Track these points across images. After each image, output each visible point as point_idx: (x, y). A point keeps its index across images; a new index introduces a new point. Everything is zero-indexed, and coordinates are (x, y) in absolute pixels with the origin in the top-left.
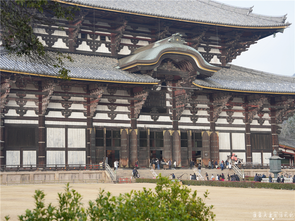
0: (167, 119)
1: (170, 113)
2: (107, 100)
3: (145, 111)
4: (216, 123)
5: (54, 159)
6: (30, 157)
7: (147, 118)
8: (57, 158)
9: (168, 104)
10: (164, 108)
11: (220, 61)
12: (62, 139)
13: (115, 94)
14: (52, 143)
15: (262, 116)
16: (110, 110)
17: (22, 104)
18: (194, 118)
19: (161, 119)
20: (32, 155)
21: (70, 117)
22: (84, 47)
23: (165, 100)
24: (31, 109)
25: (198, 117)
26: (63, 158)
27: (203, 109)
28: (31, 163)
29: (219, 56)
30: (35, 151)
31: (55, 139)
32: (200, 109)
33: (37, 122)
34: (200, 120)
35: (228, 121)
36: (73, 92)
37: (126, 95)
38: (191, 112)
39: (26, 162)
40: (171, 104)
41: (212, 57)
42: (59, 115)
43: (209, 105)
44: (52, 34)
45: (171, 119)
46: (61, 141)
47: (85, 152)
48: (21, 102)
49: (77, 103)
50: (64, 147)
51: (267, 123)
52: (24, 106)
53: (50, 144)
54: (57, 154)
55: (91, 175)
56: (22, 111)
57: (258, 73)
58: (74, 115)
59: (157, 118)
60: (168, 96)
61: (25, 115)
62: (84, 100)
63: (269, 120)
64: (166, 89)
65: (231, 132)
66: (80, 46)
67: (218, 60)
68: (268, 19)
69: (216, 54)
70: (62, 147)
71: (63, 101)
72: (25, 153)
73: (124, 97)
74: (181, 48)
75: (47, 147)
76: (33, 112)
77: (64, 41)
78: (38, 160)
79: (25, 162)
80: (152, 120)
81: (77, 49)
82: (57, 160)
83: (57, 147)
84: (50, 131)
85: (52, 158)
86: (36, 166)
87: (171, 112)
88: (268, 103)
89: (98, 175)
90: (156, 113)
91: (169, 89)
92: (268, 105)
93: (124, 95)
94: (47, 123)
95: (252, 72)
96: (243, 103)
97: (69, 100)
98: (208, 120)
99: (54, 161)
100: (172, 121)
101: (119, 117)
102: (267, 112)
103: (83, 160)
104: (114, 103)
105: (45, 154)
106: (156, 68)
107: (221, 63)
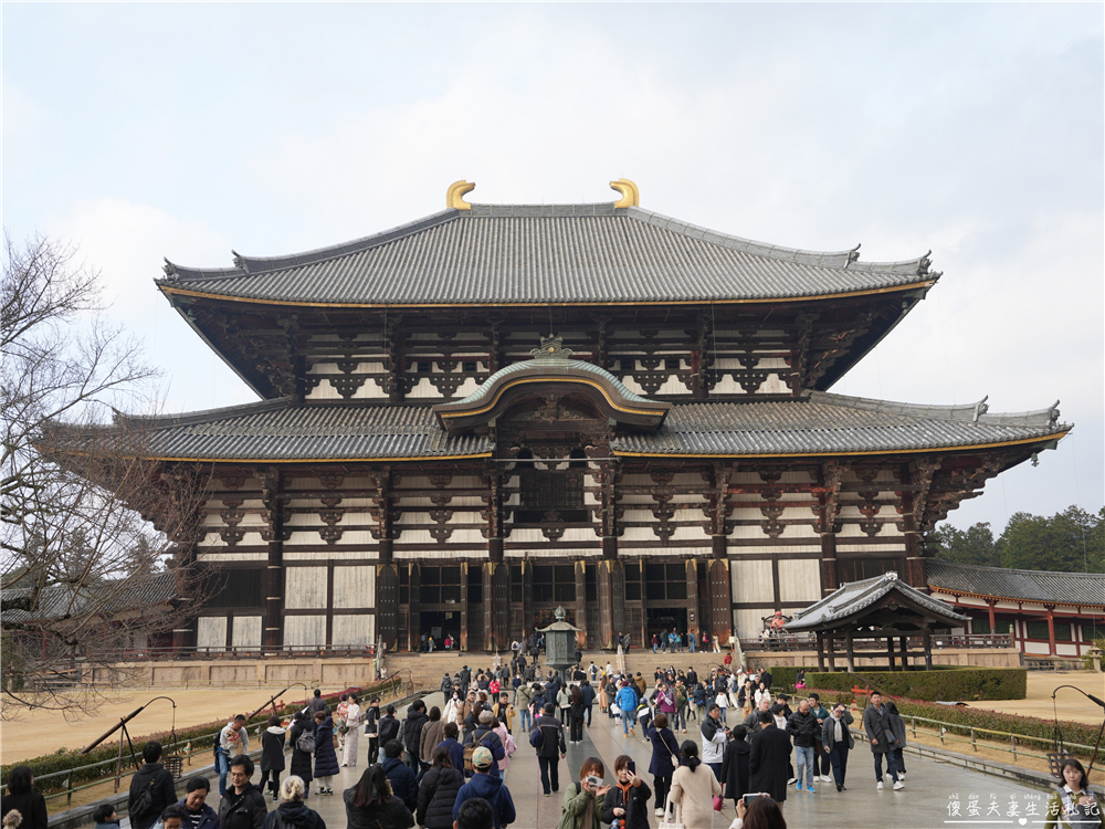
0: (588, 534)
1: (595, 520)
2: (429, 499)
3: (525, 519)
4: (728, 537)
5: (302, 632)
6: (249, 630)
7: (535, 535)
8: (308, 631)
9: (589, 499)
10: (579, 508)
11: (788, 387)
12: (319, 589)
13: (447, 487)
14: (298, 598)
15: (876, 512)
16: (436, 522)
17: (233, 520)
18: (665, 530)
19: (571, 534)
20: (252, 626)
21: (339, 542)
22: (425, 389)
23: (582, 490)
24: (253, 529)
25: (676, 525)
26: (321, 631)
27: (691, 506)
28: (249, 642)
29: (782, 374)
30: (260, 618)
31: (304, 590)
32: (682, 506)
33: (265, 557)
34: (681, 534)
35: (766, 531)
36: (347, 487)
37: (477, 486)
38: (656, 515)
39: (240, 640)
40: (597, 498)
41: (764, 379)
42: (314, 538)
43: (707, 497)
44: (353, 372)
45: (598, 534)
46: (319, 594)
47: (373, 616)
48: (233, 516)
49: (356, 512)
50: (325, 607)
51: (890, 530)
52: (239, 525)
53: (293, 599)
54: (309, 622)
55: (343, 668)
56: (233, 536)
57: (870, 407)
58: (348, 538)
59: (561, 535)
60: (589, 481)
61: (240, 544)
62: (373, 504)
63: (897, 523)
64: (585, 464)
65: (775, 558)
66: (414, 388)
67: (783, 383)
68: (887, 270)
69: (773, 371)
70: (319, 607)
71: (322, 508)
72: (237, 620)
73: (472, 491)
74: (553, 369)
75: (287, 607)
76: (258, 535)
77: (378, 383)
78: (265, 635)
79: (236, 641)
80: (547, 540)
81: (408, 396)
82: (308, 636)
83: (308, 607)
84: (293, 575)
85: (296, 632)
86: (259, 649)
87: (597, 517)
88: (893, 479)
89: (359, 669)
90: (556, 521)
91: (592, 465)
92: (892, 483)
93: (471, 486)
94: (288, 556)
95: (859, 405)
96: (813, 485)
97: (337, 505)
98: (707, 532)
99: (302, 638)
100: (601, 539)
101: (458, 537)
102: (889, 502)
103: (368, 635)
104: (447, 505)
105: (280, 623)
106: (494, 420)
107: (790, 391)
